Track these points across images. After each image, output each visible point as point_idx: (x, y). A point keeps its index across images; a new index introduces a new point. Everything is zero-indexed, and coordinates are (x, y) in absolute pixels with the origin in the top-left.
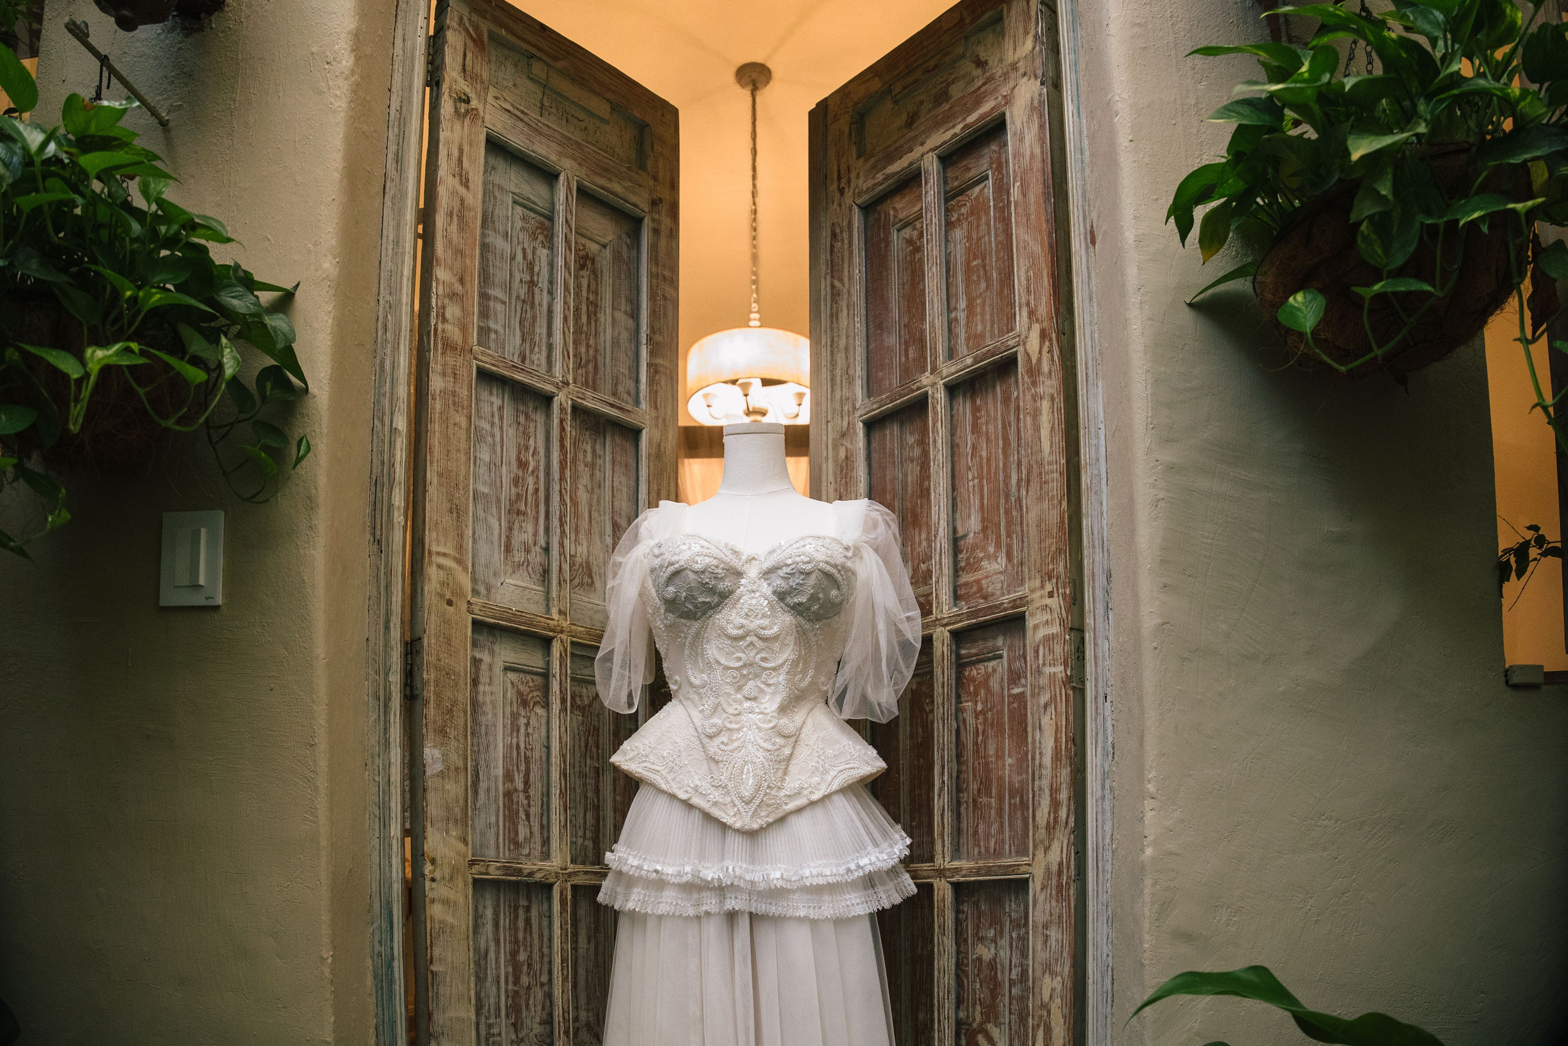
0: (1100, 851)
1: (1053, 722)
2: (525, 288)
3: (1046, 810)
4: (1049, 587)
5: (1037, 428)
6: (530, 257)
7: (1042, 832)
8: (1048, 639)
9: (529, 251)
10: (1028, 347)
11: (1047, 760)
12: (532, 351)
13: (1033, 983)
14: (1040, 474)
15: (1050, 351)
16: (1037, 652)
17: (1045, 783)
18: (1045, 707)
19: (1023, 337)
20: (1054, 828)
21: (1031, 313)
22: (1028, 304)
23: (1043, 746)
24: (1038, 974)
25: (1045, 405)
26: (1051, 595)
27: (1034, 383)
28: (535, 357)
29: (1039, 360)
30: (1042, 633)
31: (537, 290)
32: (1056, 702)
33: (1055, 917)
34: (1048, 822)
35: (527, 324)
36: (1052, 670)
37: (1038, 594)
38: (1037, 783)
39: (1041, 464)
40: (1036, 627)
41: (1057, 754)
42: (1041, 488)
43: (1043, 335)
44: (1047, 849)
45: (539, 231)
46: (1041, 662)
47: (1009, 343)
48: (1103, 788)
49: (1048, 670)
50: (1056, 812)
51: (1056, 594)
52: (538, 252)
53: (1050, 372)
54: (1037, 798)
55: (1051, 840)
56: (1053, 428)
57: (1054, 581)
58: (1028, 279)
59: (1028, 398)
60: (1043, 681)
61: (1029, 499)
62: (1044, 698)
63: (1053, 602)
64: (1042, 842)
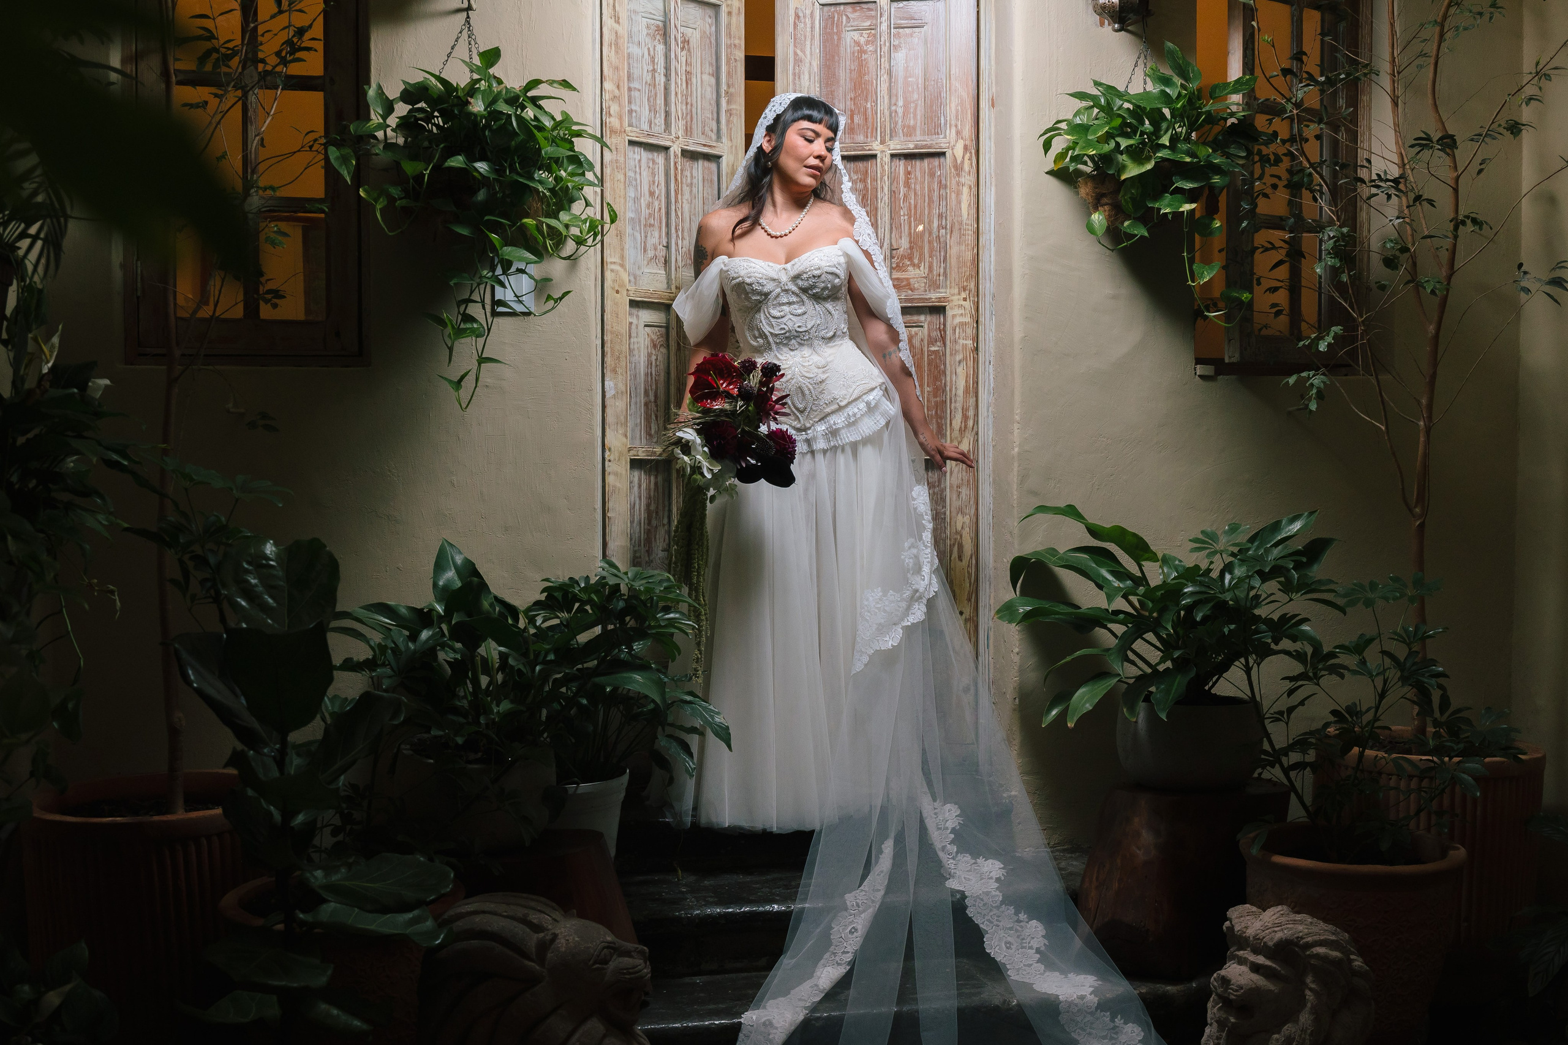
0: (986, 445)
1: (965, 371)
2: (650, 74)
3: (959, 421)
4: (963, 295)
5: (959, 202)
6: (652, 53)
7: (956, 433)
8: (962, 325)
9: (652, 49)
10: (955, 151)
11: (960, 392)
12: (655, 118)
13: (950, 519)
14: (960, 229)
15: (970, 159)
16: (955, 330)
17: (959, 405)
18: (960, 362)
19: (952, 144)
20: (964, 431)
21: (958, 133)
22: (956, 126)
23: (957, 384)
24: (954, 514)
25: (965, 190)
26: (965, 299)
27: (958, 175)
28: (657, 121)
29: (963, 162)
30: (958, 320)
31: (657, 75)
32: (966, 360)
33: (965, 482)
34: (961, 428)
35: (652, 99)
36: (965, 342)
37: (955, 297)
38: (953, 405)
39: (961, 223)
40: (954, 316)
41: (967, 390)
42: (960, 238)
43: (966, 148)
45: (657, 32)
46: (957, 336)
47: (942, 145)
48: (988, 411)
49: (961, 342)
50: (966, 422)
51: (968, 300)
52: (657, 48)
53: (970, 172)
54: (953, 413)
55: (962, 438)
56: (969, 205)
57: (968, 292)
58: (957, 111)
59: (954, 182)
60: (959, 347)
61: (952, 242)
62: (959, 357)
63: (967, 304)
64: (956, 438)
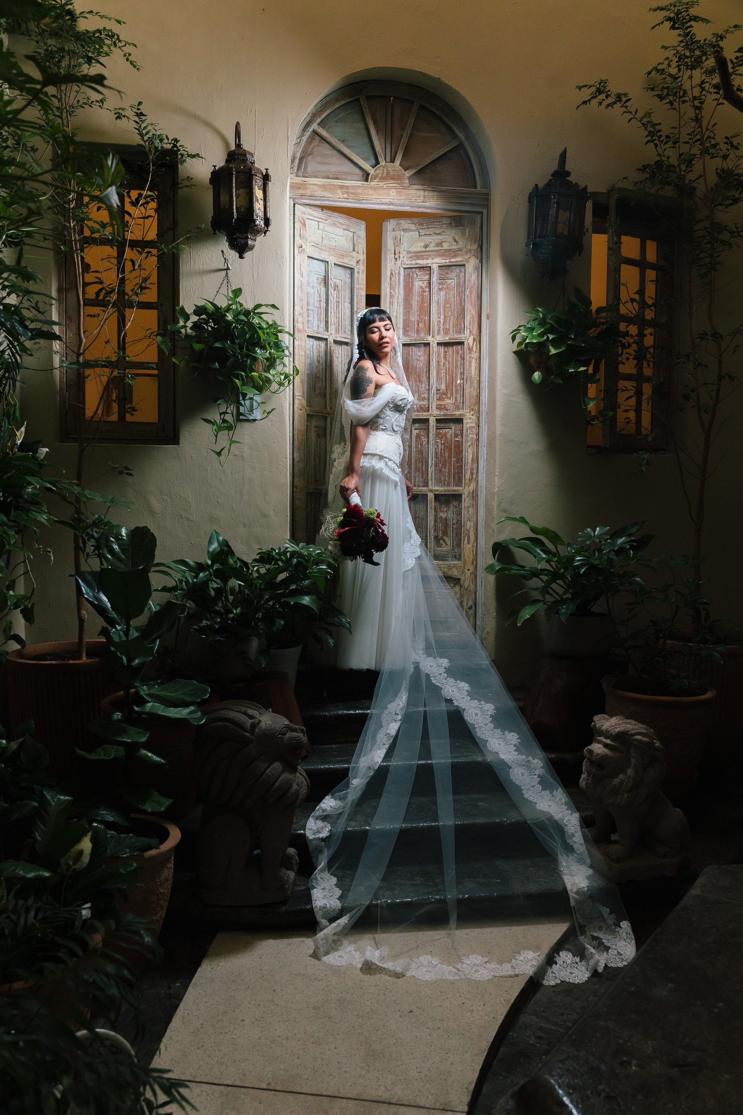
1: (472, 451)
3: (469, 475)
4: (472, 413)
5: (470, 367)
7: (467, 481)
8: (471, 427)
10: (469, 341)
11: (470, 461)
13: (464, 524)
14: (471, 380)
15: (476, 345)
16: (468, 430)
17: (469, 467)
18: (470, 446)
19: (468, 338)
20: (471, 480)
21: (470, 332)
22: (470, 328)
23: (468, 457)
24: (466, 521)
25: (474, 361)
26: (473, 415)
27: (470, 353)
29: (472, 347)
30: (469, 425)
32: (473, 445)
33: (470, 505)
36: (473, 436)
37: (468, 414)
38: (466, 468)
39: (472, 378)
40: (467, 423)
41: (473, 459)
42: (471, 384)
43: (474, 340)
44: (469, 486)
46: (469, 433)
47: (462, 338)
48: (483, 470)
49: (471, 436)
50: (472, 475)
53: (476, 352)
54: (466, 471)
55: (470, 484)
56: (476, 368)
57: (474, 411)
58: (470, 321)
59: (468, 357)
61: (467, 386)
62: (469, 444)
63: (474, 417)
64: (467, 485)
